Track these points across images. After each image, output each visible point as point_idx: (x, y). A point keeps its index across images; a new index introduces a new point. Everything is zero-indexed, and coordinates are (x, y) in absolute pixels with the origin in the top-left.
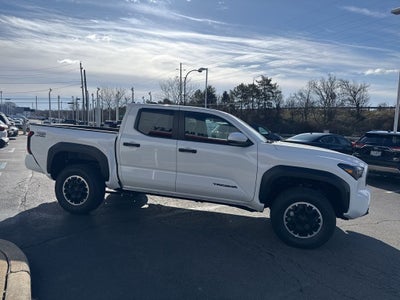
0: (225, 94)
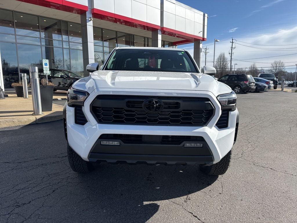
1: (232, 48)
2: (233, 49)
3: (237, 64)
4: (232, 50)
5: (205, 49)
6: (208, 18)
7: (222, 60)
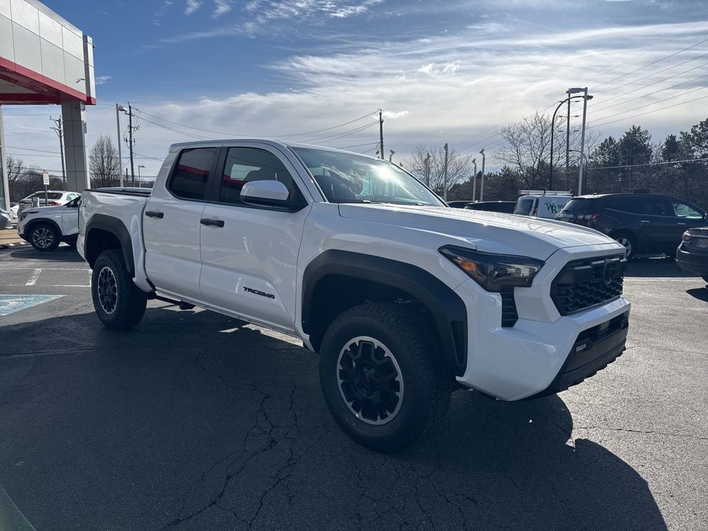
0: (671, 142)
1: (131, 127)
2: (132, 129)
3: (143, 167)
4: (130, 132)
5: (58, 122)
6: (93, 47)
7: (106, 154)
